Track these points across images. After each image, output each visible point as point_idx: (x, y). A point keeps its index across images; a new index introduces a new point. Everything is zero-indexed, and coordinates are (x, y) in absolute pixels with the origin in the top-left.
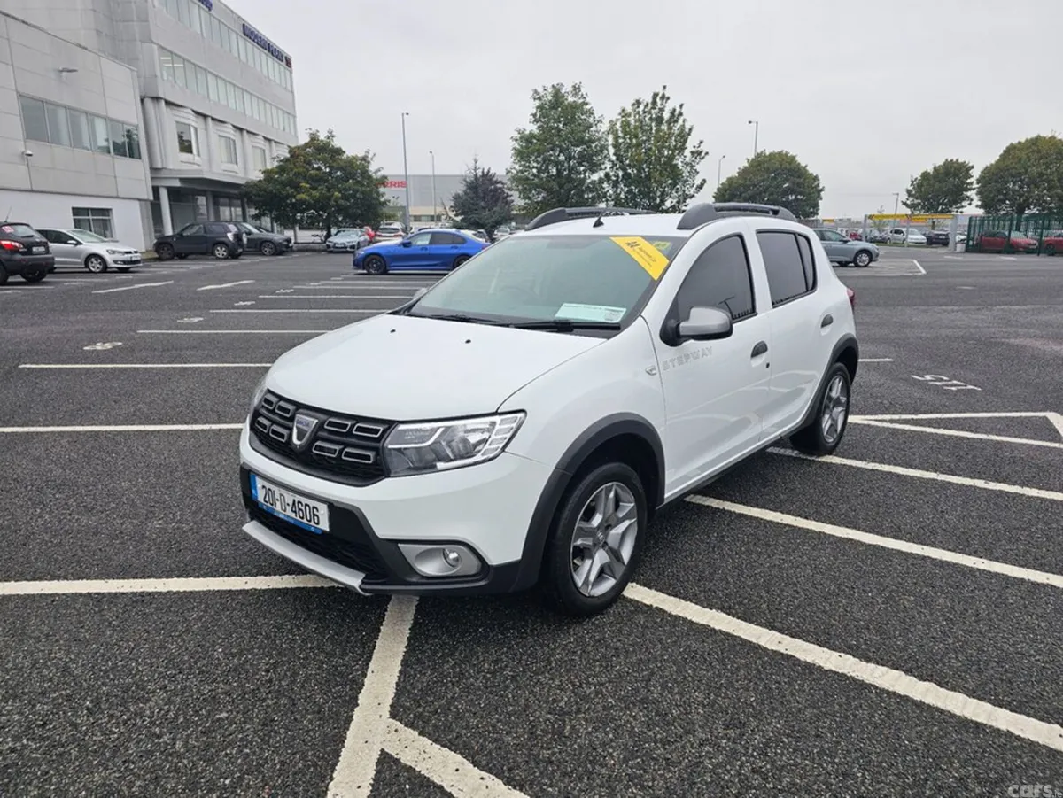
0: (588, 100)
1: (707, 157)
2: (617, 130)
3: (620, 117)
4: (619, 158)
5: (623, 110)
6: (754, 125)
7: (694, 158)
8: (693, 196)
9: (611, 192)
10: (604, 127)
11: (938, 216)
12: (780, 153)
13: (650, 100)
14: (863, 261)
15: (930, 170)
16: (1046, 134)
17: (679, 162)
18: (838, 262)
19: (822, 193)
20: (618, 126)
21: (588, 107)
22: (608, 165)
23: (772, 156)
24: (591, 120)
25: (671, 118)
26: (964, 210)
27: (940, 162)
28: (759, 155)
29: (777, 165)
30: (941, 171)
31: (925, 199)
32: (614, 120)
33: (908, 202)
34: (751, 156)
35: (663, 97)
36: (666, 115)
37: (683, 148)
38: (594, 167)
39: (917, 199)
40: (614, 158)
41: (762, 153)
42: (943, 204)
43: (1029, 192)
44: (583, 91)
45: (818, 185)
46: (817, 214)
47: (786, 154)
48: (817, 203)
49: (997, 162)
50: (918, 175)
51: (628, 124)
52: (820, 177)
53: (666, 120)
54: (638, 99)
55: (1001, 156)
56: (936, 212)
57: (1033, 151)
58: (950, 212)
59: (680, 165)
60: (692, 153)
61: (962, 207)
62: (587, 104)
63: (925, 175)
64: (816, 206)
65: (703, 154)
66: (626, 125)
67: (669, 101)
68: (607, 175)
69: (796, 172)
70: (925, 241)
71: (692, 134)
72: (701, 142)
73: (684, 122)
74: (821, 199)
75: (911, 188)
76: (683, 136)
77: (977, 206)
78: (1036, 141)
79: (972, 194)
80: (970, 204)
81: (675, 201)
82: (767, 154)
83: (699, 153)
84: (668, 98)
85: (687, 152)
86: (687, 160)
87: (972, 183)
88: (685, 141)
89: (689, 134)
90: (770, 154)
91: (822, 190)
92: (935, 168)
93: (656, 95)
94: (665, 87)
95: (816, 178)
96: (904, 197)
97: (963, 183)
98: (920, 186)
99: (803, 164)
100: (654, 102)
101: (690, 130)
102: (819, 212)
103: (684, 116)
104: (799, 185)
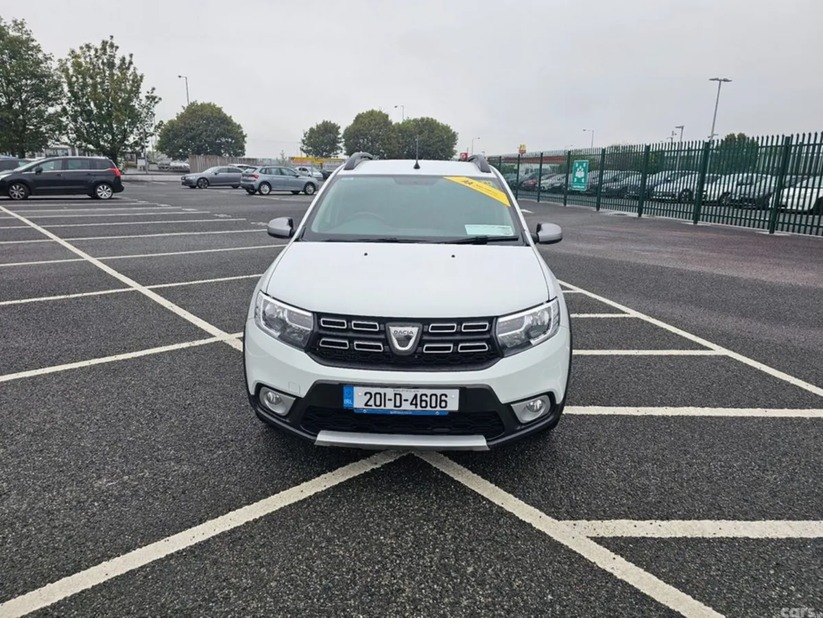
0: (33, 36)
1: (160, 102)
2: (68, 69)
3: (70, 58)
4: (74, 94)
5: (73, 52)
6: (183, 79)
7: (149, 102)
8: (153, 134)
9: (71, 125)
10: (55, 65)
11: (324, 159)
12: (209, 105)
13: (99, 46)
14: (310, 191)
15: (315, 127)
16: (377, 109)
17: (135, 103)
18: (292, 191)
19: (246, 139)
20: (69, 65)
21: (35, 44)
22: (65, 101)
23: (203, 105)
24: (40, 56)
25: (121, 65)
26: (338, 155)
27: (320, 122)
28: (192, 104)
29: (209, 114)
30: (322, 128)
31: (315, 147)
32: (63, 59)
33: (304, 149)
34: (186, 105)
35: (112, 46)
36: (117, 62)
37: (137, 92)
38: (48, 101)
39: (309, 146)
40: (69, 95)
41: (194, 103)
42: (325, 151)
43: (372, 146)
44: (27, 27)
45: (242, 132)
46: (244, 154)
47: (214, 106)
48: (244, 146)
49: (353, 125)
50: (307, 130)
51: (80, 65)
52: (242, 126)
53: (117, 66)
54: (88, 43)
55: (354, 121)
56: (322, 156)
57: (372, 120)
58: (330, 157)
59: (137, 107)
60: (148, 98)
61: (337, 154)
62: (33, 40)
63: (312, 130)
64: (242, 148)
65: (156, 100)
66: (77, 65)
67: (118, 50)
68: (64, 109)
69: (225, 121)
70: (322, 176)
71: (143, 81)
72: (154, 89)
73: (134, 70)
74: (245, 142)
75: (305, 138)
76: (137, 81)
77: (345, 154)
78: (372, 113)
79: (341, 145)
80: (341, 152)
81: (137, 138)
82: (199, 104)
83: (154, 98)
84: (117, 47)
85: (142, 96)
86: (143, 102)
87: (340, 138)
88: (139, 86)
89: (141, 81)
90: (201, 104)
91: (245, 136)
92: (317, 126)
93: (104, 43)
94: (112, 37)
95: (239, 127)
96: (301, 145)
97: (336, 137)
98: (310, 137)
99: (228, 115)
100: (104, 49)
101: (142, 77)
102: (246, 153)
103: (135, 64)
104: (228, 131)
